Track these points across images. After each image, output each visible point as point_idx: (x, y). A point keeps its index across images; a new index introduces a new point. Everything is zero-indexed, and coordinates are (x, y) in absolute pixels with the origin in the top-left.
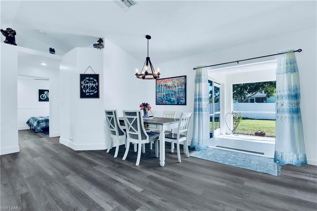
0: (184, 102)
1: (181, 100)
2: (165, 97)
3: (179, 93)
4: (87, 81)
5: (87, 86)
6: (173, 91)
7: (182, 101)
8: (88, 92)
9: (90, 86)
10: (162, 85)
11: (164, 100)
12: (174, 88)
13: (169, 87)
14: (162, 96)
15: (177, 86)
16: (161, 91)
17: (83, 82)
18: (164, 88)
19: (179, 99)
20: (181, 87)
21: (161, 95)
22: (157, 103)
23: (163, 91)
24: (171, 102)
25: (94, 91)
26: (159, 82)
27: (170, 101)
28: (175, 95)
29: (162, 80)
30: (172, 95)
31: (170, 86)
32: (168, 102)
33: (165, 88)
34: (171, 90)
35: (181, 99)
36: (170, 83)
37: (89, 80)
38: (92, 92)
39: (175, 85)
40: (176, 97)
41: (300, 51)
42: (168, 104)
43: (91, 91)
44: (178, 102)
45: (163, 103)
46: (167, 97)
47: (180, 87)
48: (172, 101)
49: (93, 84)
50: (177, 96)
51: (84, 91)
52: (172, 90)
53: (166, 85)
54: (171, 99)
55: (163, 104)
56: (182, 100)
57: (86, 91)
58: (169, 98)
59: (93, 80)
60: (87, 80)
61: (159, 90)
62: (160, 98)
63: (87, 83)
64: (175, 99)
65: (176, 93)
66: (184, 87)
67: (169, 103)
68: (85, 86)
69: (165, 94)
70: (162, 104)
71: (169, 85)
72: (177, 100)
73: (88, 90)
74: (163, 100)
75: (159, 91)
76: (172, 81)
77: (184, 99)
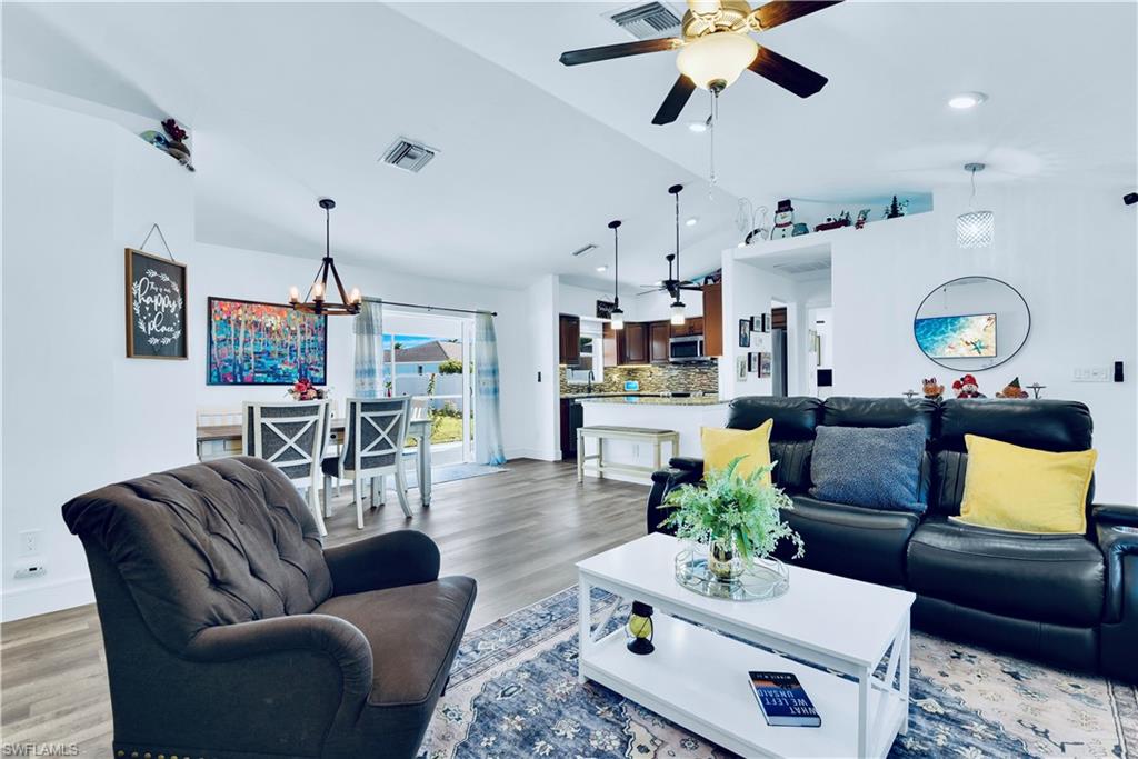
0: (322, 376)
1: (313, 372)
2: (252, 360)
3: (307, 351)
4: (153, 284)
5: (152, 305)
6: (283, 345)
7: (317, 375)
8: (154, 334)
9: (160, 308)
10: (238, 323)
11: (246, 367)
12: (290, 337)
13: (269, 330)
14: (240, 358)
15: (298, 332)
16: (237, 340)
17: (136, 288)
18: (246, 332)
19: (306, 370)
20: (313, 338)
21: (236, 354)
22: (215, 380)
23: (245, 342)
24: (279, 376)
25: (171, 329)
26: (225, 309)
27: (273, 371)
28: (291, 358)
29: (238, 305)
30: (283, 356)
31: (274, 328)
32: (265, 376)
33: (252, 333)
34: (278, 340)
35: (312, 369)
36: (273, 321)
37: (157, 280)
38: (166, 334)
39: (293, 329)
40: (295, 362)
41: (495, 314)
42: (266, 384)
43: (163, 329)
44: (301, 376)
45: (242, 378)
46: (259, 362)
47: (308, 336)
48: (282, 373)
49: (169, 302)
50: (300, 361)
51: (142, 326)
52: (282, 342)
53: (256, 324)
54: (279, 366)
55: (243, 383)
56: (317, 371)
57: (149, 325)
58: (269, 364)
59: (168, 285)
60: (151, 280)
61: (223, 336)
62: (230, 361)
63: (152, 293)
64: (291, 368)
65: (296, 351)
66: (321, 339)
67: (270, 380)
68: (143, 304)
69: (251, 349)
70: (239, 381)
71: (268, 325)
72: (300, 371)
73: (154, 326)
74: (242, 370)
75: (224, 340)
76: (282, 315)
77: (321, 368)
